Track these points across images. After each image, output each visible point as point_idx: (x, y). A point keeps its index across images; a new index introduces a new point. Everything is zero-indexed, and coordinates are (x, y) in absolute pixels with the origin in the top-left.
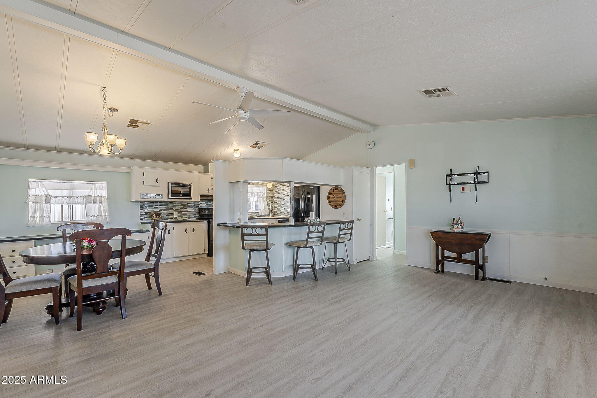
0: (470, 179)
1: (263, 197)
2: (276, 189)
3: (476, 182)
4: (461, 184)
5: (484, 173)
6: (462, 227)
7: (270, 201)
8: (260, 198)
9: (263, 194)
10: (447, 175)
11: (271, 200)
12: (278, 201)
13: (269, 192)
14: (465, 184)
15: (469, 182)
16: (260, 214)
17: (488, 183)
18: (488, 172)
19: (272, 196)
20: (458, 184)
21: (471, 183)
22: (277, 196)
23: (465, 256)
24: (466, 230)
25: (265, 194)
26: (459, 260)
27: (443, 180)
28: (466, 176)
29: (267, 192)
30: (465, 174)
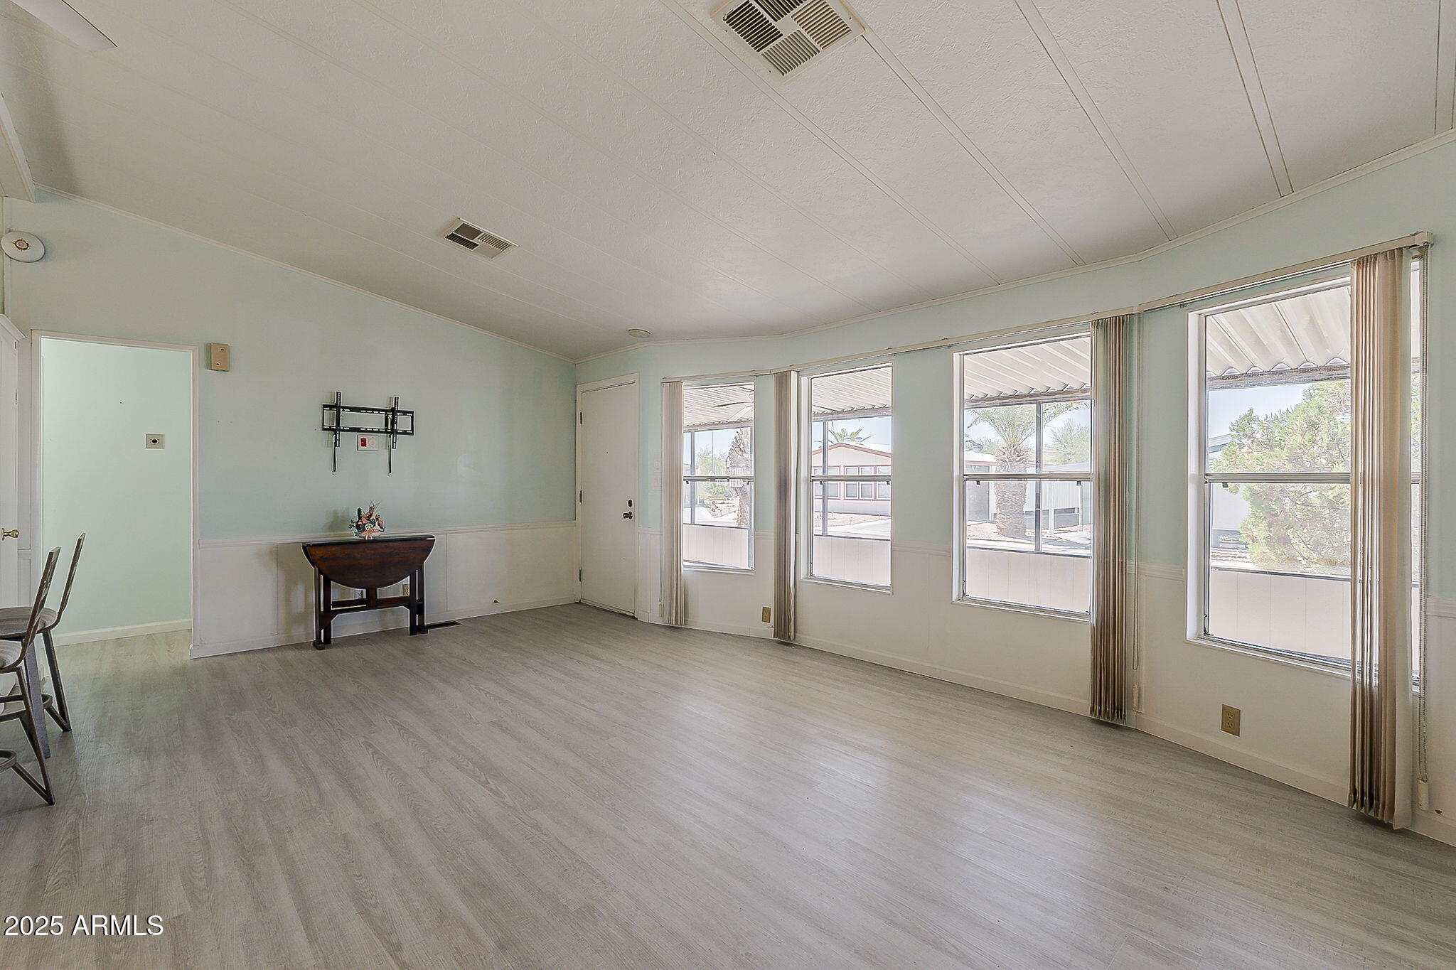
0: (377, 421)
3: (391, 431)
4: (358, 430)
5: (405, 413)
6: (381, 528)
10: (325, 406)
14: (366, 431)
15: (376, 427)
17: (412, 434)
18: (412, 412)
20: (352, 430)
21: (379, 432)
23: (384, 593)
24: (390, 532)
26: (371, 602)
27: (315, 417)
28: (369, 414)
30: (367, 409)
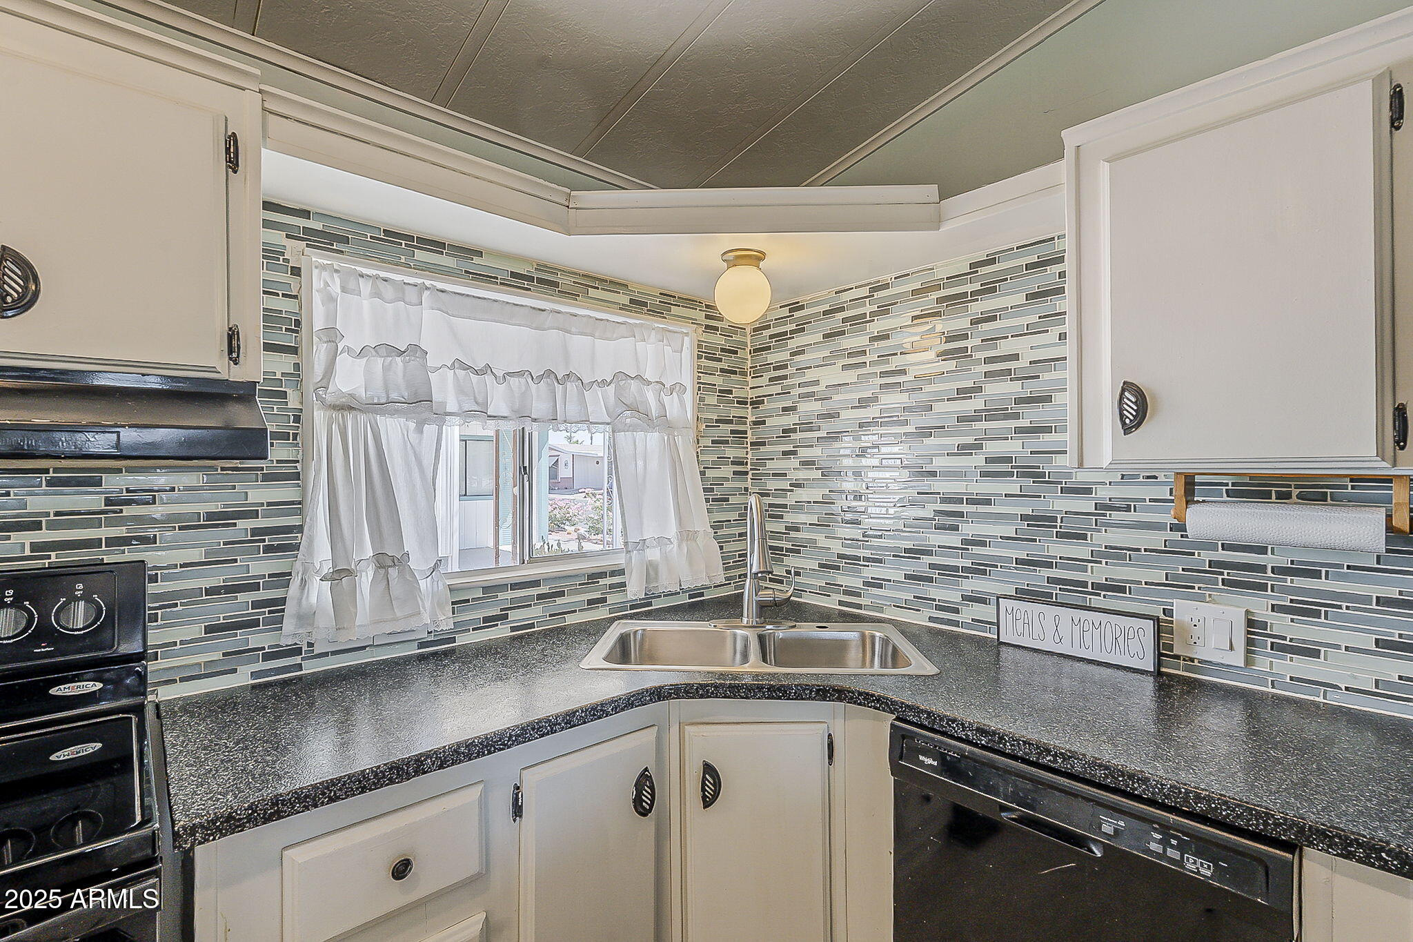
1: (663, 423)
2: (773, 357)
7: (722, 460)
8: (640, 435)
9: (666, 400)
11: (731, 452)
12: (794, 462)
13: (718, 380)
16: (635, 590)
19: (742, 420)
22: (790, 420)
25: (688, 397)
29: (702, 387)
